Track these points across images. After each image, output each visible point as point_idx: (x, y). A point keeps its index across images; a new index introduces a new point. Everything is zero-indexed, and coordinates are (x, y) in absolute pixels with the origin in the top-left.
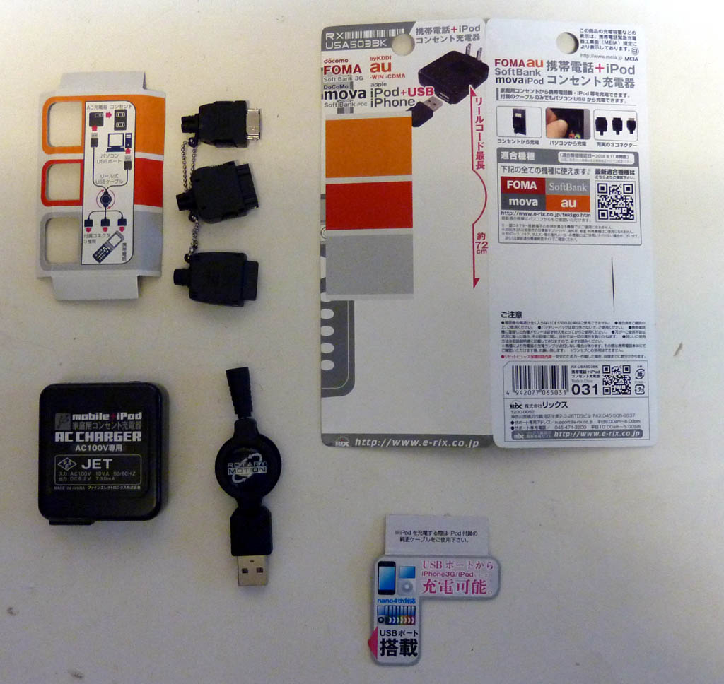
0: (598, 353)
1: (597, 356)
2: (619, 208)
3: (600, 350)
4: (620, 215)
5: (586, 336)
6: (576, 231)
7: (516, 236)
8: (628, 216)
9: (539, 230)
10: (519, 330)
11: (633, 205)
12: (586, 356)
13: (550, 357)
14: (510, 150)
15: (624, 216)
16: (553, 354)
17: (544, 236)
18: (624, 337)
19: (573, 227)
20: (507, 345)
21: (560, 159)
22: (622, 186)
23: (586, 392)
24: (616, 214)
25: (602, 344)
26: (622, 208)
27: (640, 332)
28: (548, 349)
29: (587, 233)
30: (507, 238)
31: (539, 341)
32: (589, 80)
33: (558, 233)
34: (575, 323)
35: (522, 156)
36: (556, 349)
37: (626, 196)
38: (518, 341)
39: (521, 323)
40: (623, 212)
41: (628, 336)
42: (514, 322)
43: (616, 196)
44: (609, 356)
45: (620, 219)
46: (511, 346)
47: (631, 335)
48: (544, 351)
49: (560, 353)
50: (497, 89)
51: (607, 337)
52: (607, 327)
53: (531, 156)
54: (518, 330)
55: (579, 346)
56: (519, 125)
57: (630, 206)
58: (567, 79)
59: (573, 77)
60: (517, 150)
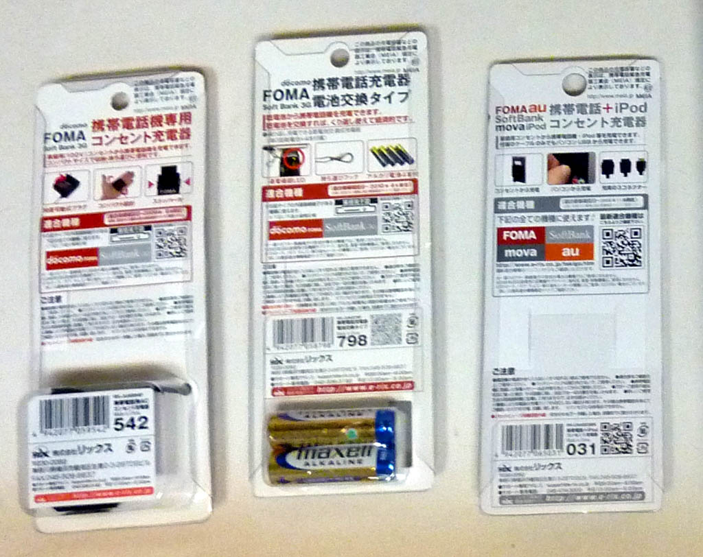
0: (596, 410)
1: (595, 413)
2: (625, 254)
3: (598, 407)
4: (626, 262)
5: (584, 392)
6: (578, 281)
7: (511, 288)
8: (635, 262)
9: (537, 282)
10: (512, 387)
11: (640, 250)
12: (583, 414)
13: (544, 415)
14: (507, 200)
15: (631, 263)
16: (547, 412)
17: (542, 288)
18: (626, 392)
19: (574, 276)
20: (498, 405)
21: (562, 206)
22: (629, 231)
23: (582, 451)
24: (622, 261)
25: (601, 400)
26: (628, 254)
27: (644, 386)
28: (542, 406)
29: (590, 282)
30: (501, 291)
31: (532, 399)
32: (596, 121)
33: (557, 283)
34: (572, 378)
35: (521, 205)
36: (550, 406)
37: (632, 241)
38: (510, 399)
39: (514, 379)
40: (630, 258)
41: (630, 391)
42: (506, 380)
43: (623, 242)
44: (608, 413)
45: (626, 265)
46: (502, 405)
47: (633, 390)
48: (538, 409)
49: (554, 411)
50: (497, 137)
51: (607, 392)
52: (607, 382)
53: (531, 204)
54: (509, 388)
55: (575, 403)
56: (519, 173)
57: (638, 252)
58: (571, 122)
59: (578, 119)
60: (515, 200)
